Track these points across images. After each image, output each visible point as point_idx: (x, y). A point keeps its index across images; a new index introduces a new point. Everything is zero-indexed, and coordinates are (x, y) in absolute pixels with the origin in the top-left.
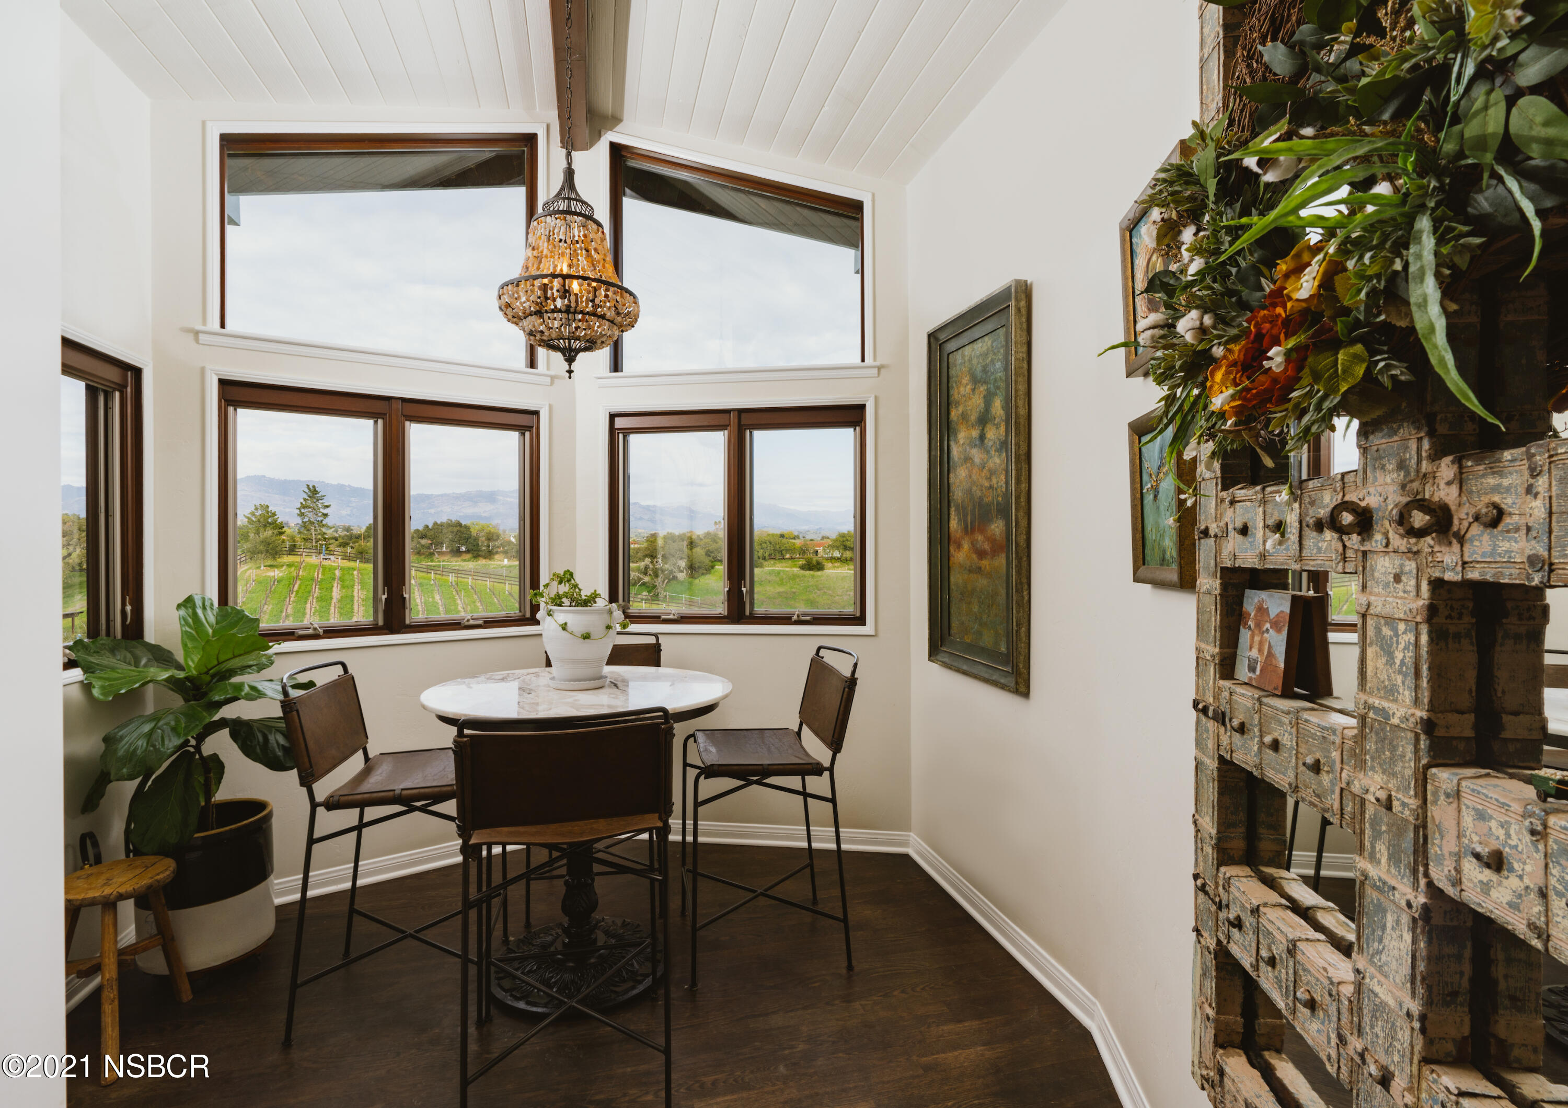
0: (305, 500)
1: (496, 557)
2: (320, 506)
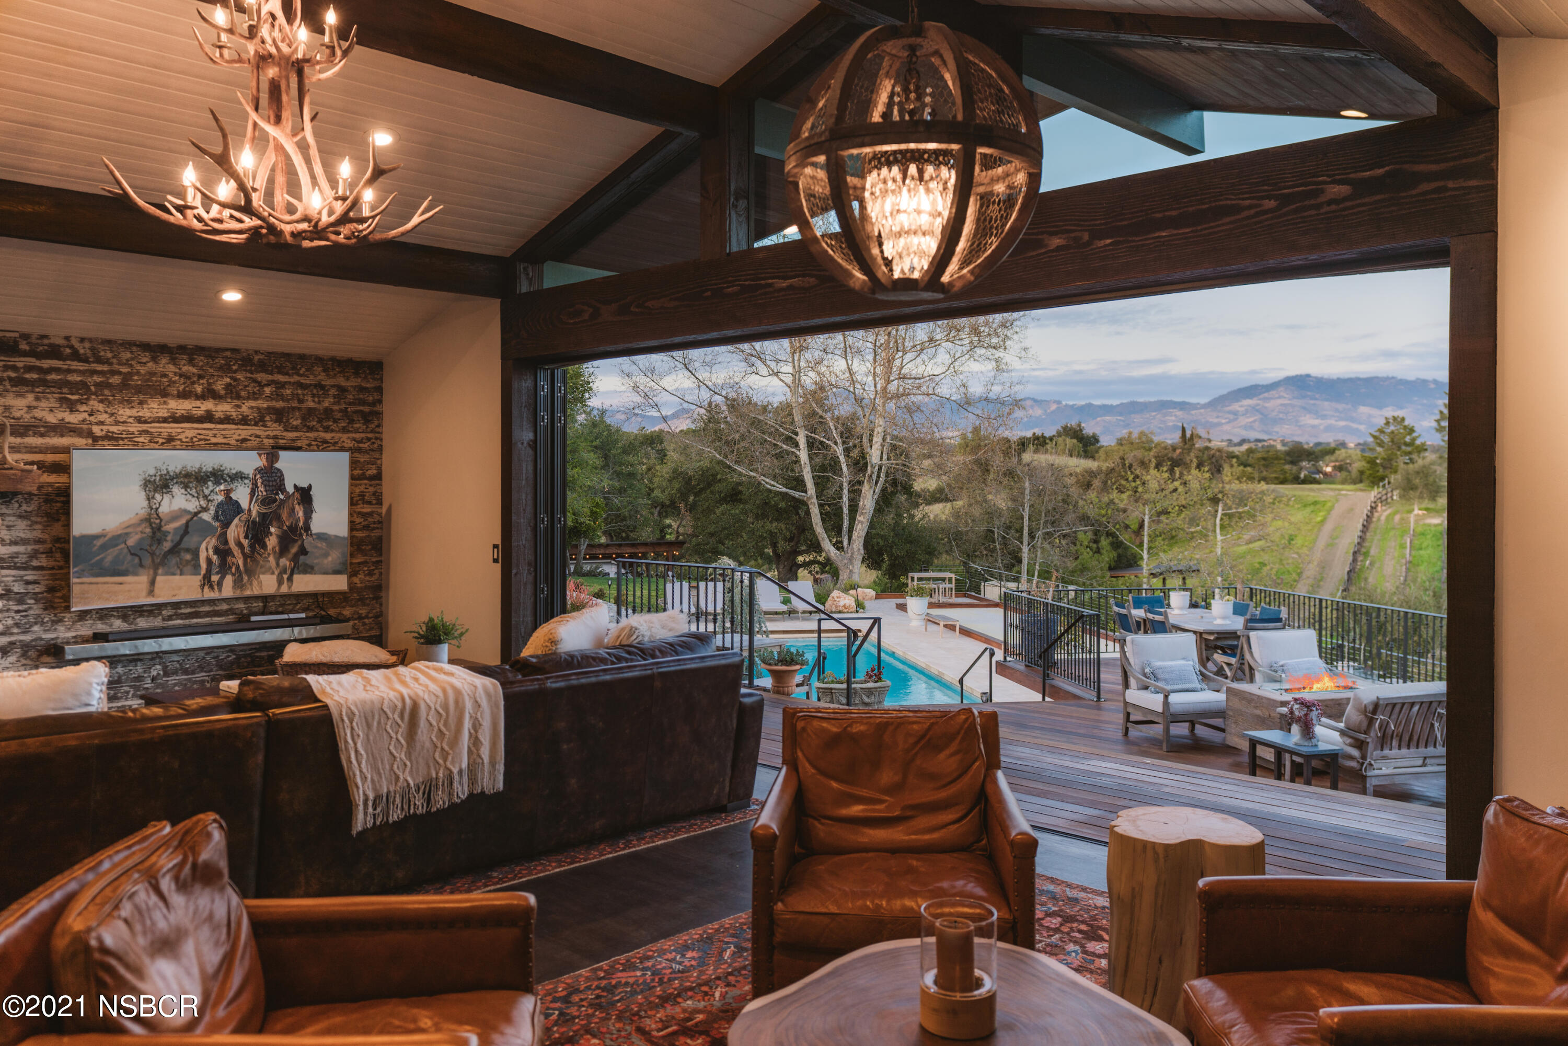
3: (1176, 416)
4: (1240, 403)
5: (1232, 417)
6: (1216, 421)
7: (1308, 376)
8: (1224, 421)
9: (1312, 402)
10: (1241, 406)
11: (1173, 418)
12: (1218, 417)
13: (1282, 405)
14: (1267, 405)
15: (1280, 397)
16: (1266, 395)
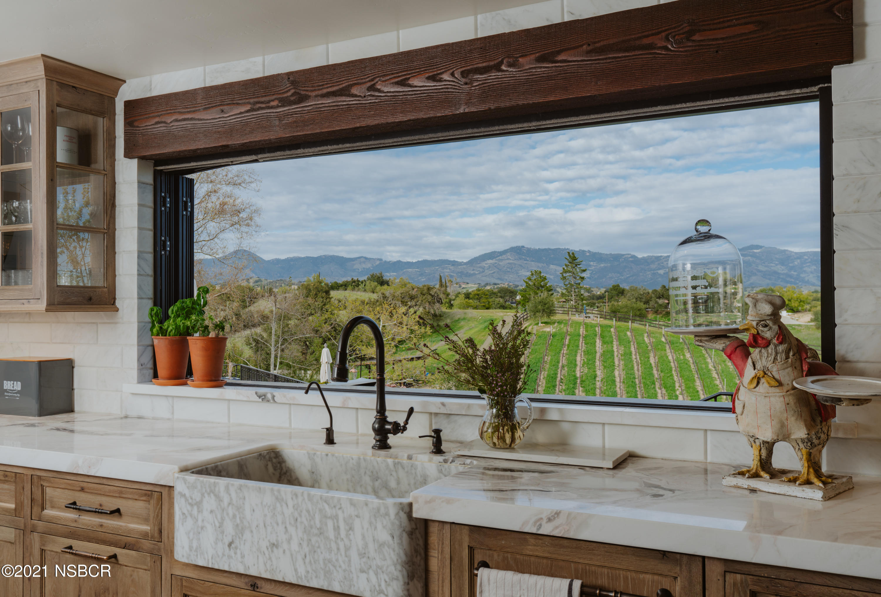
0: (566, 265)
2: (578, 270)
3: (450, 269)
4: (486, 262)
5: (481, 270)
6: (472, 272)
7: (523, 247)
8: (477, 273)
9: (525, 262)
10: (486, 264)
11: (448, 270)
12: (473, 270)
13: (509, 263)
14: (500, 263)
15: (508, 259)
16: (500, 257)
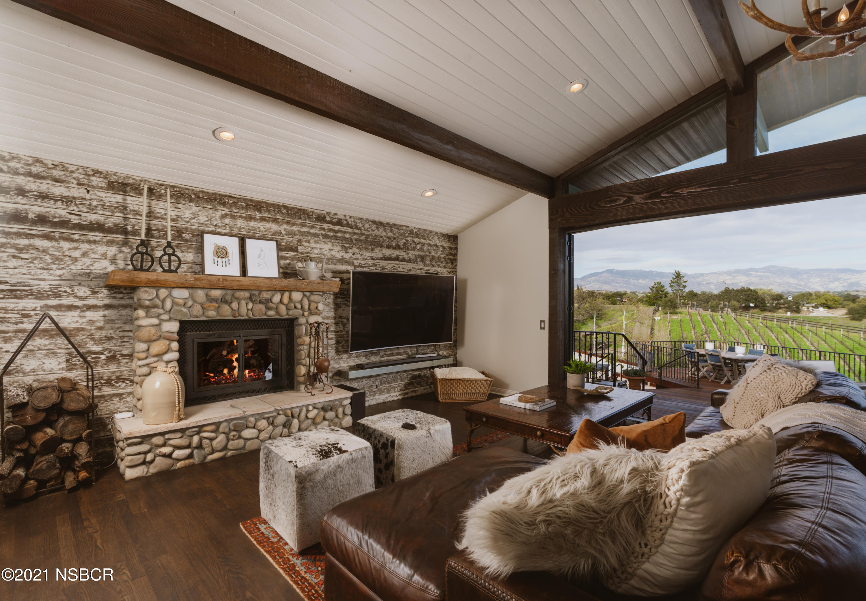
0: (673, 278)
1: (780, 311)
2: (682, 281)
7: (614, 270)
10: (592, 279)
12: (584, 283)
